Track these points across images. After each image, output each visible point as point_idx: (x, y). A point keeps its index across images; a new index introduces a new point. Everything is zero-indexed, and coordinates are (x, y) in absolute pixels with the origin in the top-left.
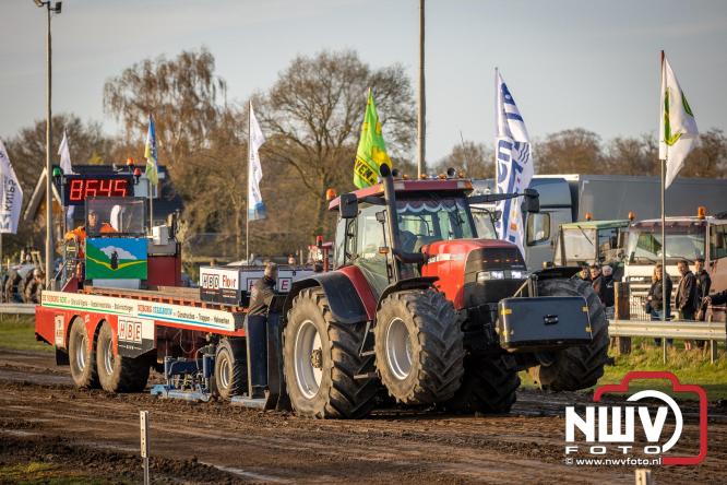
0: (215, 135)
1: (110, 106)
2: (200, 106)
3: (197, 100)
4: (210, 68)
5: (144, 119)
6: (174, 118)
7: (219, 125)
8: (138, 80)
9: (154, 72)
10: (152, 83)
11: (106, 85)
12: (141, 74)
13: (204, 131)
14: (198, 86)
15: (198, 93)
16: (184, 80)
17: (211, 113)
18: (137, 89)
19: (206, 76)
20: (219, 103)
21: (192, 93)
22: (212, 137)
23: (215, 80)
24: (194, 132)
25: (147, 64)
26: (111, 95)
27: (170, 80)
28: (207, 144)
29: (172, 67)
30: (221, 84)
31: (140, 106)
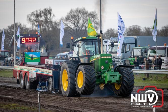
1: (28, 21)
2: (49, 21)
4: (51, 12)
5: (36, 24)
6: (43, 23)
7: (53, 25)
9: (38, 13)
10: (37, 16)
11: (27, 16)
12: (35, 13)
13: (50, 26)
14: (49, 16)
15: (48, 18)
16: (45, 14)
17: (51, 22)
18: (35, 17)
19: (50, 13)
20: (53, 20)
21: (47, 18)
22: (51, 28)
23: (52, 15)
24: (48, 26)
25: (37, 11)
26: (28, 18)
27: (42, 14)
28: (50, 29)
29: (43, 12)
30: (54, 15)
31: (35, 21)
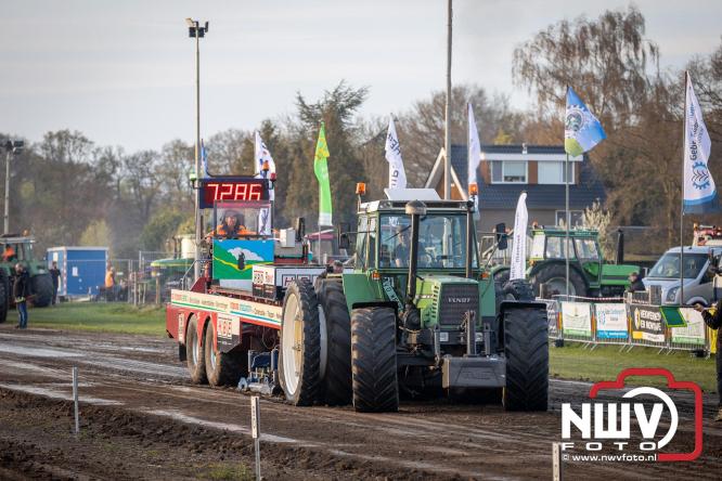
0: (645, 109)
1: (520, 76)
2: (626, 75)
3: (623, 68)
4: (639, 31)
5: (559, 91)
6: (595, 89)
7: (649, 97)
8: (553, 44)
9: (572, 35)
10: (567, 49)
11: (516, 51)
12: (557, 37)
13: (631, 105)
14: (625, 52)
15: (624, 60)
16: (608, 45)
17: (639, 83)
18: (552, 56)
19: (634, 39)
20: (650, 72)
21: (617, 61)
22: (637, 112)
23: (644, 45)
24: (618, 106)
25: (565, 26)
26: (521, 63)
27: (591, 44)
28: (633, 120)
29: (594, 30)
30: (652, 49)
31: (555, 75)
